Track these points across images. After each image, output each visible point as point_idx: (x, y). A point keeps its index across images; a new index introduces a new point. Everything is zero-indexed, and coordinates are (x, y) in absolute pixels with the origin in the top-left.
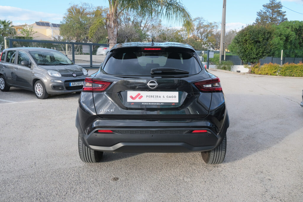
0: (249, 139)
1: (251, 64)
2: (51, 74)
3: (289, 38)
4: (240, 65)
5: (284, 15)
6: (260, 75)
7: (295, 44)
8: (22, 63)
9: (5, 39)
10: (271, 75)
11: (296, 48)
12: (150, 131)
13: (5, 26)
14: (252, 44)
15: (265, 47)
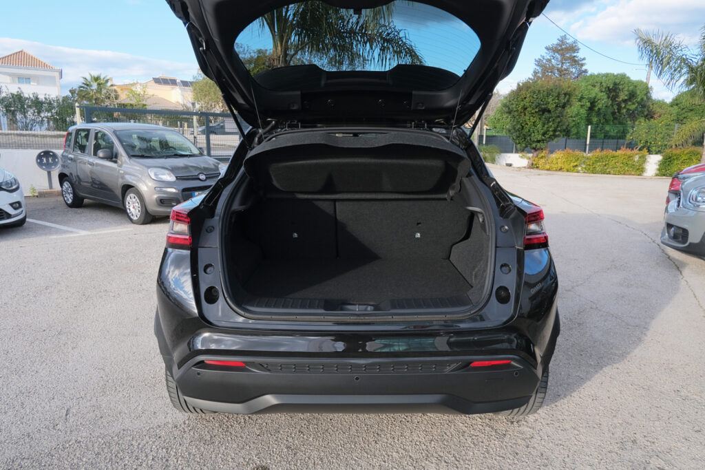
0: (571, 329)
1: (533, 151)
2: (156, 175)
3: (596, 104)
4: (512, 152)
5: (582, 65)
6: (549, 172)
7: (605, 115)
8: (101, 153)
9: (78, 107)
10: (568, 171)
11: (607, 121)
12: (351, 365)
13: (99, 84)
14: (537, 115)
15: (559, 120)
